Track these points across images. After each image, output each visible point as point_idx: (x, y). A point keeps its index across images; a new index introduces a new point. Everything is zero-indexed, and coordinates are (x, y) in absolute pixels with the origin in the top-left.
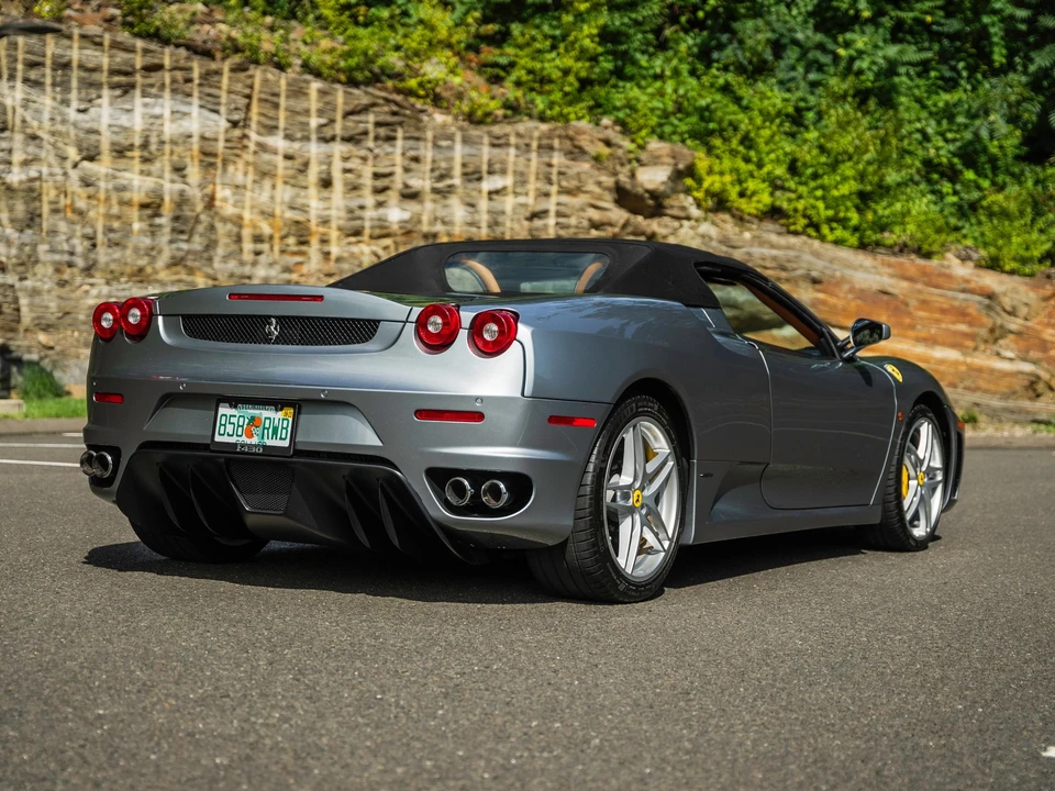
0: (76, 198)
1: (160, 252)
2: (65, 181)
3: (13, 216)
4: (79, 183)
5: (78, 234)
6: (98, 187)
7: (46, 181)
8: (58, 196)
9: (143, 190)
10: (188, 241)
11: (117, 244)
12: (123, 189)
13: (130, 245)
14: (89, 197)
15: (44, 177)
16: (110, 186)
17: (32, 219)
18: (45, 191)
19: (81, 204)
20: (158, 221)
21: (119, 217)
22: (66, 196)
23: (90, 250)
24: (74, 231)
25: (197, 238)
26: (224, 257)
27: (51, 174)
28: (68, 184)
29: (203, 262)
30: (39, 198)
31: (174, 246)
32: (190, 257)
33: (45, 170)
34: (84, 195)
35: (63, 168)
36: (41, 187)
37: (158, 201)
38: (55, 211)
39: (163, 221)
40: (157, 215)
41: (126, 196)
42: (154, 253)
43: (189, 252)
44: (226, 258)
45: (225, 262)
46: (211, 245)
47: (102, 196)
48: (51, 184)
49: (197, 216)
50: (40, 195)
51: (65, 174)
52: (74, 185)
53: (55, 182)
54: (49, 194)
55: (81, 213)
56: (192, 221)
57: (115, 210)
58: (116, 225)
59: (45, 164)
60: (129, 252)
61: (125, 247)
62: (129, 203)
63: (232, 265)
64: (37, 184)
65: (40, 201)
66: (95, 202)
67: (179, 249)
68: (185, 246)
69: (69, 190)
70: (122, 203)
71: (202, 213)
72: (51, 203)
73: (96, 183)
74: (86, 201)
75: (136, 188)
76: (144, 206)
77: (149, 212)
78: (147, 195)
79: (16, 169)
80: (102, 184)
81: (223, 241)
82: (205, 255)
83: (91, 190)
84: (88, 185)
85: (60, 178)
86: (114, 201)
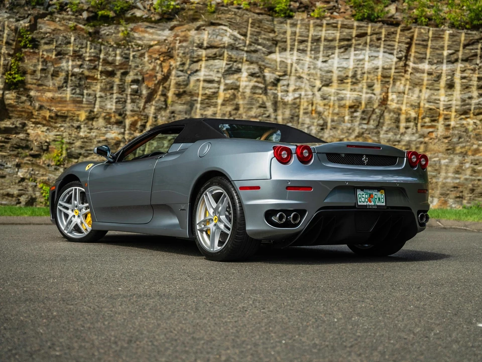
0: (318, 106)
1: (354, 130)
2: (313, 98)
3: (284, 118)
4: (320, 98)
5: (315, 124)
6: (330, 100)
7: (303, 99)
8: (308, 106)
9: (351, 99)
10: (368, 123)
11: (334, 128)
12: (342, 99)
13: (340, 128)
14: (325, 105)
15: (302, 97)
16: (336, 98)
17: (292, 118)
18: (302, 103)
19: (320, 109)
20: (355, 114)
21: (338, 114)
22: (312, 105)
23: (319, 132)
24: (313, 123)
25: (372, 122)
26: (387, 131)
27: (306, 95)
28: (314, 99)
29: (374, 134)
30: (298, 107)
31: (361, 127)
32: (367, 132)
33: (303, 93)
34: (322, 104)
35: (312, 92)
36: (300, 102)
37: (357, 104)
38: (305, 113)
39: (358, 114)
40: (356, 111)
41: (343, 102)
42: (351, 131)
43: (367, 130)
44: (387, 132)
45: (387, 134)
46: (379, 125)
47: (331, 104)
48: (305, 100)
49: (374, 110)
50: (299, 106)
51: (313, 94)
52: (318, 99)
53: (307, 98)
54: (304, 104)
55: (319, 114)
56: (371, 113)
57: (336, 110)
58: (336, 118)
59: (304, 90)
60: (339, 132)
61: (338, 129)
62: (344, 106)
63: (390, 135)
64: (298, 100)
65: (299, 109)
66: (327, 107)
67: (362, 128)
68: (365, 126)
69: (315, 102)
70: (340, 106)
71: (377, 108)
72: (304, 109)
73: (329, 97)
74: (323, 107)
75: (348, 98)
76: (350, 107)
77: (353, 110)
78: (353, 101)
79: (290, 94)
80: (332, 98)
81: (387, 122)
82: (375, 131)
83: (326, 101)
84: (325, 99)
85: (310, 97)
86: (336, 106)
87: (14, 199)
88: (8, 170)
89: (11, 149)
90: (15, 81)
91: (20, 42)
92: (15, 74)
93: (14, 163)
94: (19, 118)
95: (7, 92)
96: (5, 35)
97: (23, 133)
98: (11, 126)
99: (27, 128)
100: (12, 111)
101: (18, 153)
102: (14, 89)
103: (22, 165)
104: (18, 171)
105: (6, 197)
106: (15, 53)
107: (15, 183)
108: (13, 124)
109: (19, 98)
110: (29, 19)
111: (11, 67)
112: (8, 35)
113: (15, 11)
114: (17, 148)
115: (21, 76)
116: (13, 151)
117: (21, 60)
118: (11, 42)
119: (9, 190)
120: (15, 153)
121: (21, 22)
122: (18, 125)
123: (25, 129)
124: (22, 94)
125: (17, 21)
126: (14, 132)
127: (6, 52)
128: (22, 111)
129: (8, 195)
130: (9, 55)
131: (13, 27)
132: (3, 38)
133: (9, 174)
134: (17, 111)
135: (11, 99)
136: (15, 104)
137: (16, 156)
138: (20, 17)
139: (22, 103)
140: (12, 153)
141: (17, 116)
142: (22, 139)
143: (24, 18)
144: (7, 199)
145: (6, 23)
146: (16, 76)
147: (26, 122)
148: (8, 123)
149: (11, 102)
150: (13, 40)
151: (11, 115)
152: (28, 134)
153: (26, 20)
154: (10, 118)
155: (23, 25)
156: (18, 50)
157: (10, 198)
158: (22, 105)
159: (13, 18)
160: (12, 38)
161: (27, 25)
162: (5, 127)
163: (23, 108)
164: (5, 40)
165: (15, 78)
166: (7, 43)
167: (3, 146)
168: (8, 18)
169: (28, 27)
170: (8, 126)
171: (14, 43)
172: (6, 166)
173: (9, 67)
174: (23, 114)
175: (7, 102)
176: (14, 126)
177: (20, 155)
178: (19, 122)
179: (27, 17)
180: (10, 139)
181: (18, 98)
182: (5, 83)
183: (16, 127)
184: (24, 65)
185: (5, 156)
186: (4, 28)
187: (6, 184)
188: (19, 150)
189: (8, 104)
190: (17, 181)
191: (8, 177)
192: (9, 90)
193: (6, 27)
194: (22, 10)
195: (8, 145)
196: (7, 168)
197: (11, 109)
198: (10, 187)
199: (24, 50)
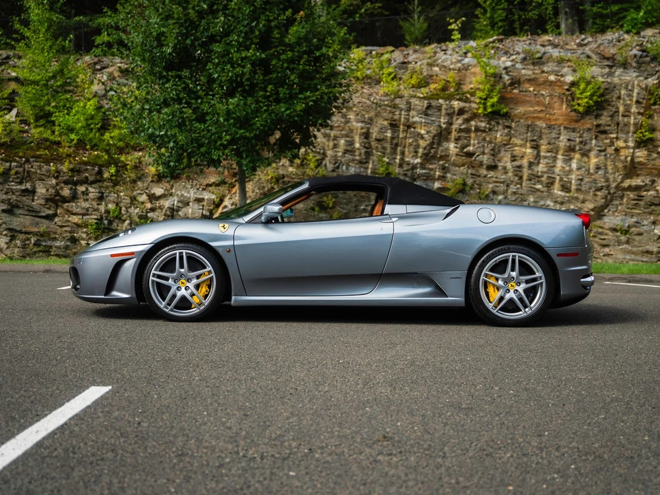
87: (654, 256)
88: (645, 228)
89: (646, 207)
90: (645, 139)
91: (650, 99)
92: (645, 131)
93: (649, 220)
94: (647, 175)
95: (637, 150)
96: (635, 94)
97: (652, 190)
98: (641, 184)
99: (656, 184)
100: (641, 169)
101: (653, 211)
102: (643, 147)
103: (657, 222)
104: (654, 229)
105: (646, 254)
106: (645, 111)
107: (654, 241)
108: (643, 182)
109: (651, 155)
110: (657, 76)
111: (641, 125)
112: (638, 94)
113: (642, 69)
114: (651, 205)
115: (651, 134)
116: (647, 208)
117: (651, 117)
118: (641, 100)
119: (648, 247)
120: (650, 210)
121: (650, 80)
122: (647, 182)
123: (654, 185)
124: (652, 152)
125: (646, 78)
126: (644, 189)
127: (637, 111)
128: (653, 168)
129: (648, 252)
130: (639, 113)
131: (644, 86)
132: (633, 97)
133: (646, 231)
134: (646, 168)
135: (642, 157)
136: (645, 161)
137: (651, 213)
138: (648, 75)
139: (652, 160)
140: (646, 210)
141: (646, 173)
142: (654, 197)
143: (652, 75)
144: (647, 257)
145: (636, 83)
146: (647, 133)
147: (656, 179)
148: (639, 181)
149: (642, 159)
150: (644, 99)
151: (638, 172)
152: (657, 191)
153: (654, 77)
154: (638, 175)
155: (652, 82)
156: (648, 107)
157: (649, 255)
158: (653, 162)
159: (641, 76)
160: (642, 97)
161: (655, 82)
162: (636, 185)
163: (654, 165)
164: (634, 99)
165: (644, 136)
166: (638, 102)
167: (637, 204)
168: (637, 77)
169: (656, 84)
170: (638, 184)
171: (645, 101)
172: (642, 224)
173: (639, 125)
174: (653, 171)
175: (637, 160)
176: (644, 184)
177: (654, 212)
178: (648, 180)
179: (655, 74)
180: (643, 196)
181: (649, 155)
182: (636, 141)
183: (646, 184)
184: (654, 123)
185: (640, 214)
186: (634, 88)
187: (645, 242)
188: (653, 207)
189: (638, 162)
190: (656, 238)
191: (645, 234)
192: (638, 147)
193: (636, 87)
194: (649, 68)
195: (642, 203)
196: (643, 226)
197: (640, 167)
198: (648, 245)
199: (653, 107)
